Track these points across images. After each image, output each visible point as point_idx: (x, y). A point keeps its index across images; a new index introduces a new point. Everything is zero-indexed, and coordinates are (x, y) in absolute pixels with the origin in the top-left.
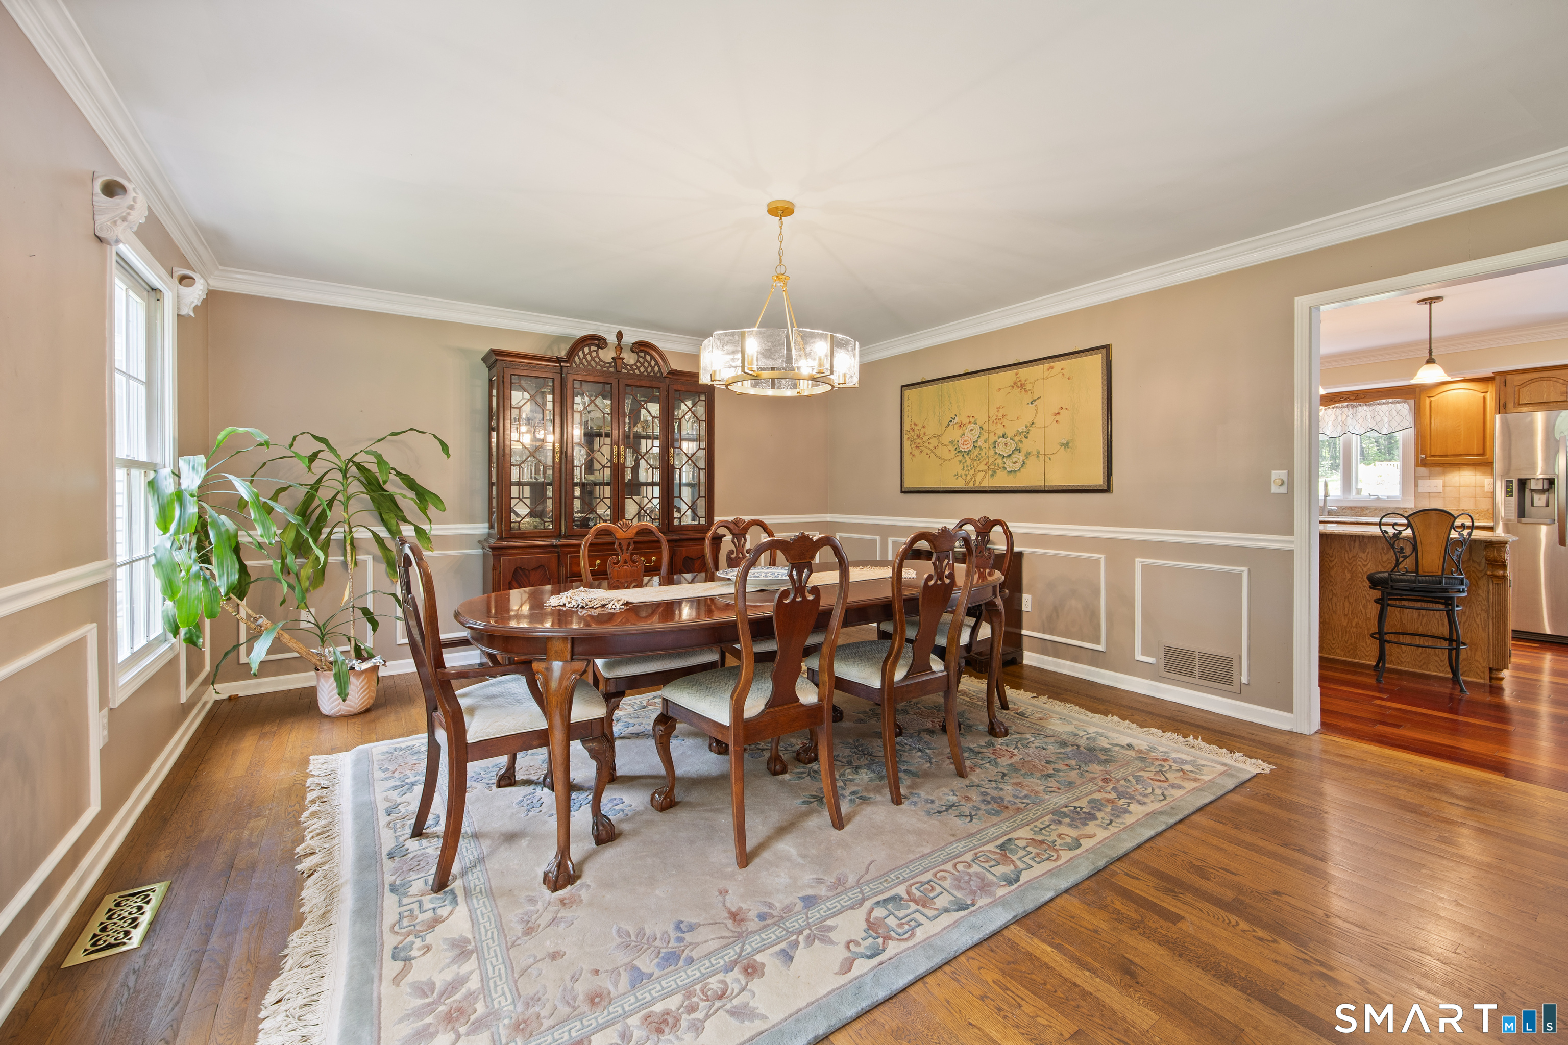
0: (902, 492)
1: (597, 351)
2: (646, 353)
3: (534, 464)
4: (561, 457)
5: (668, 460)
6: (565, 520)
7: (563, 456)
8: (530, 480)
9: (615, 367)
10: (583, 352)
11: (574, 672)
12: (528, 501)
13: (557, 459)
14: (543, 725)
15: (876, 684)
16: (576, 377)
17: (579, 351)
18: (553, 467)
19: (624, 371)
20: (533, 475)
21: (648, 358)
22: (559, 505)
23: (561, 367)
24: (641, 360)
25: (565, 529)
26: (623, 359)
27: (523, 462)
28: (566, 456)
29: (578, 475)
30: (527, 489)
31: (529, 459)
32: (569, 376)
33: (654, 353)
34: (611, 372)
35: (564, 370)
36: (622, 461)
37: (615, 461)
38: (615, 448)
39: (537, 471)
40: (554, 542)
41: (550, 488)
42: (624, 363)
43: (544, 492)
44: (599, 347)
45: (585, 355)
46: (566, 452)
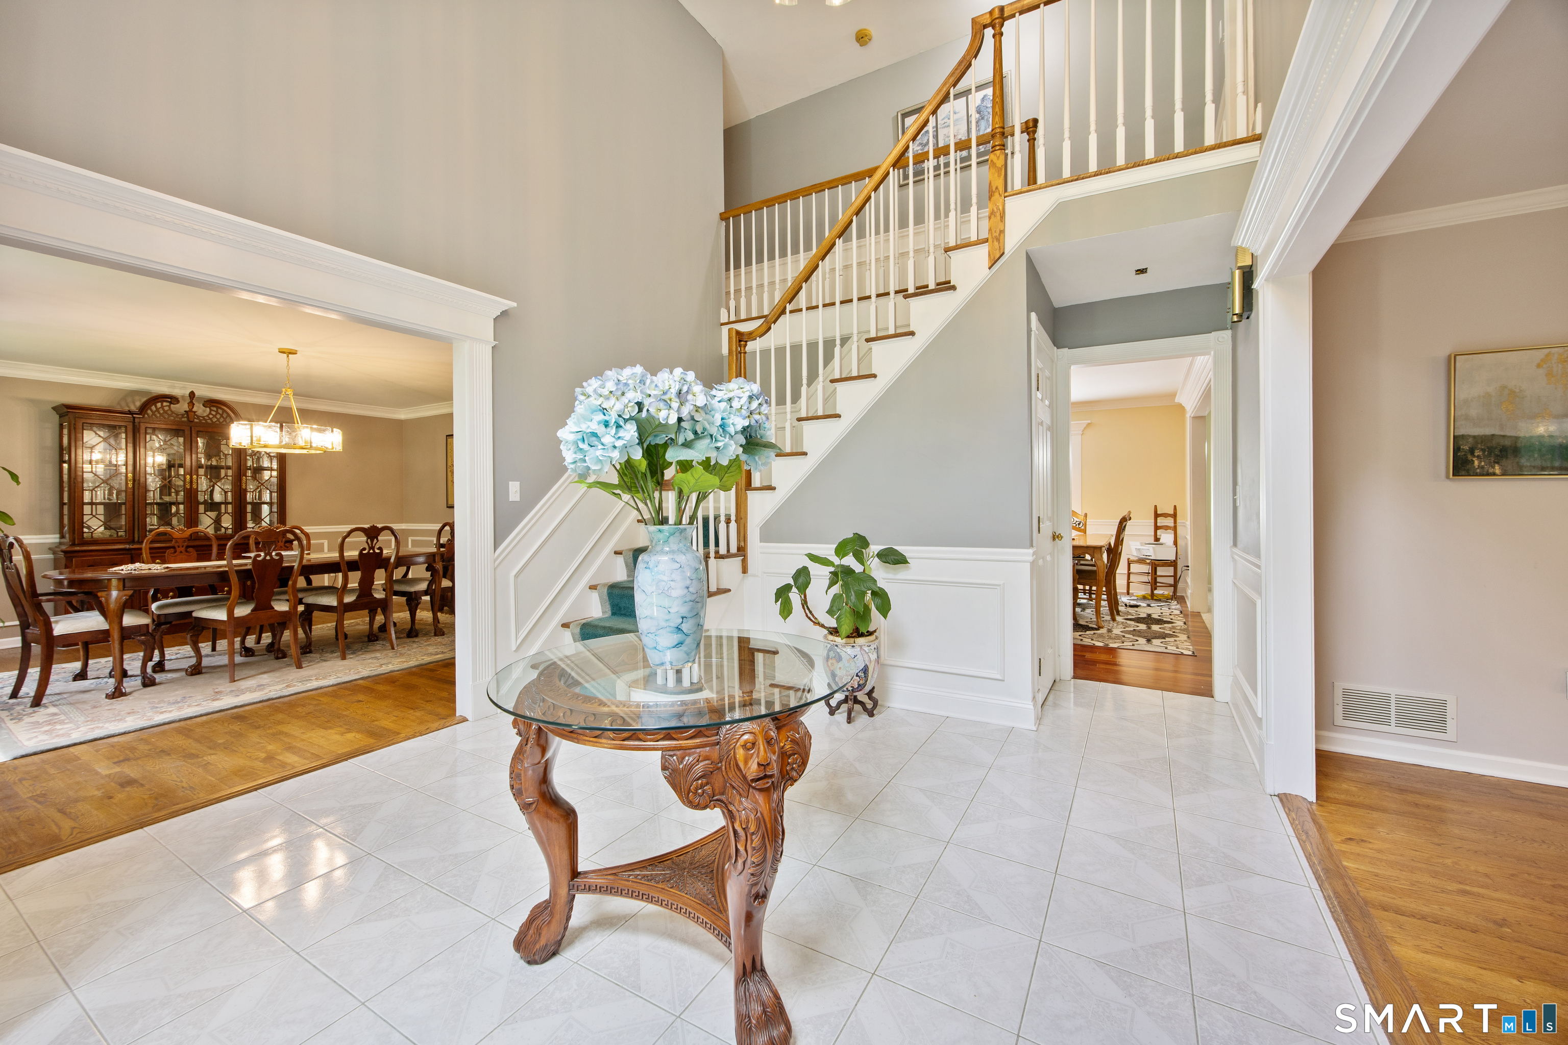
0: (447, 507)
1: (169, 406)
2: (218, 408)
3: (107, 489)
4: (134, 484)
5: (241, 485)
6: (138, 530)
7: (136, 483)
8: (103, 501)
9: (188, 417)
10: (156, 407)
11: (125, 595)
12: (102, 518)
13: (130, 485)
14: (105, 626)
15: (335, 604)
16: (149, 425)
17: (151, 406)
18: (126, 491)
19: (196, 420)
20: (106, 497)
21: (220, 411)
22: (132, 519)
23: (134, 418)
24: (214, 413)
25: (139, 537)
26: (195, 412)
27: (97, 487)
28: (139, 483)
29: (153, 496)
30: (101, 509)
31: (102, 485)
32: (141, 424)
33: (225, 408)
34: (183, 422)
35: (137, 420)
36: (194, 486)
37: (188, 486)
38: (188, 477)
39: (110, 494)
40: (127, 546)
41: (123, 507)
42: (196, 415)
43: (120, 509)
44: (171, 403)
45: (157, 410)
46: (139, 480)
